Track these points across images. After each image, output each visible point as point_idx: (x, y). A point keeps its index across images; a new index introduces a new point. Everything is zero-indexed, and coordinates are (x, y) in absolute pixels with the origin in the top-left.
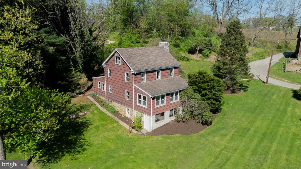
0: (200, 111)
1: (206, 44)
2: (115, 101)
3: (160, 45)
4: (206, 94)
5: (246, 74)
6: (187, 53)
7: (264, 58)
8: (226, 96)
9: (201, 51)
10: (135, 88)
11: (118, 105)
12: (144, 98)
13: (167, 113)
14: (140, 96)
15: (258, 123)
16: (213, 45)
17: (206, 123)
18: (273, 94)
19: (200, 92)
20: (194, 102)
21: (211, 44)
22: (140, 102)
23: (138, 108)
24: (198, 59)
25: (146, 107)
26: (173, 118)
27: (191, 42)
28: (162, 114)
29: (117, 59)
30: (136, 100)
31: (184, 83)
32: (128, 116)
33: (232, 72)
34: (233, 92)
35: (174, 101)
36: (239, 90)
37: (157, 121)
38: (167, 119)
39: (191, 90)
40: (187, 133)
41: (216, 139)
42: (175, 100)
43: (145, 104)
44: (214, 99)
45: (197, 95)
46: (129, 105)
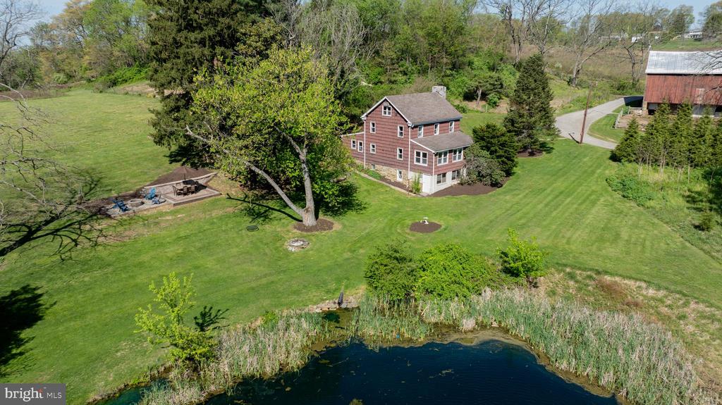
0: (489, 171)
1: (494, 85)
2: (379, 163)
3: (434, 90)
4: (496, 151)
5: (549, 128)
6: (461, 98)
7: (591, 107)
8: (520, 159)
9: (484, 96)
10: (413, 145)
11: (385, 168)
12: (425, 155)
13: (449, 175)
14: (418, 154)
15: (558, 184)
16: (505, 85)
17: (496, 185)
18: (585, 156)
19: (488, 149)
20: (482, 160)
21: (501, 84)
22: (418, 160)
23: (414, 168)
24: (480, 109)
25: (426, 165)
26: (456, 182)
27: (466, 80)
28: (444, 175)
29: (385, 108)
30: (412, 158)
31: (469, 140)
32: (399, 180)
33: (531, 127)
34: (532, 154)
35: (457, 160)
36: (540, 152)
37: (439, 182)
38: (450, 182)
39: (477, 146)
40: (475, 193)
41: (508, 197)
42: (459, 159)
43: (424, 162)
44: (506, 158)
45: (485, 153)
46: (403, 166)
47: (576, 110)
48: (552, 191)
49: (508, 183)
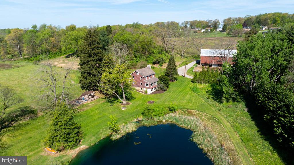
0: (163, 87)
1: (161, 60)
2: (135, 86)
3: (148, 66)
4: (164, 82)
5: (176, 74)
7: (187, 64)
8: (170, 83)
9: (158, 63)
10: (145, 82)
11: (137, 87)
12: (148, 84)
13: (154, 89)
14: (146, 84)
15: (179, 89)
16: (164, 59)
17: (165, 90)
18: (185, 81)
19: (163, 82)
20: (161, 84)
21: (163, 60)
22: (146, 86)
23: (145, 88)
24: (157, 67)
25: (148, 87)
26: (155, 90)
27: (152, 58)
28: (153, 89)
29: (137, 73)
30: (145, 85)
31: (158, 80)
32: (141, 90)
33: (172, 74)
34: (173, 81)
35: (155, 85)
36: (175, 80)
37: (151, 91)
38: (154, 90)
39: (160, 81)
40: (160, 93)
41: (168, 94)
42: (156, 84)
43: (148, 86)
44: (167, 83)
45: (162, 83)
46: (142, 87)
47: (183, 66)
48: (178, 91)
49: (168, 90)
